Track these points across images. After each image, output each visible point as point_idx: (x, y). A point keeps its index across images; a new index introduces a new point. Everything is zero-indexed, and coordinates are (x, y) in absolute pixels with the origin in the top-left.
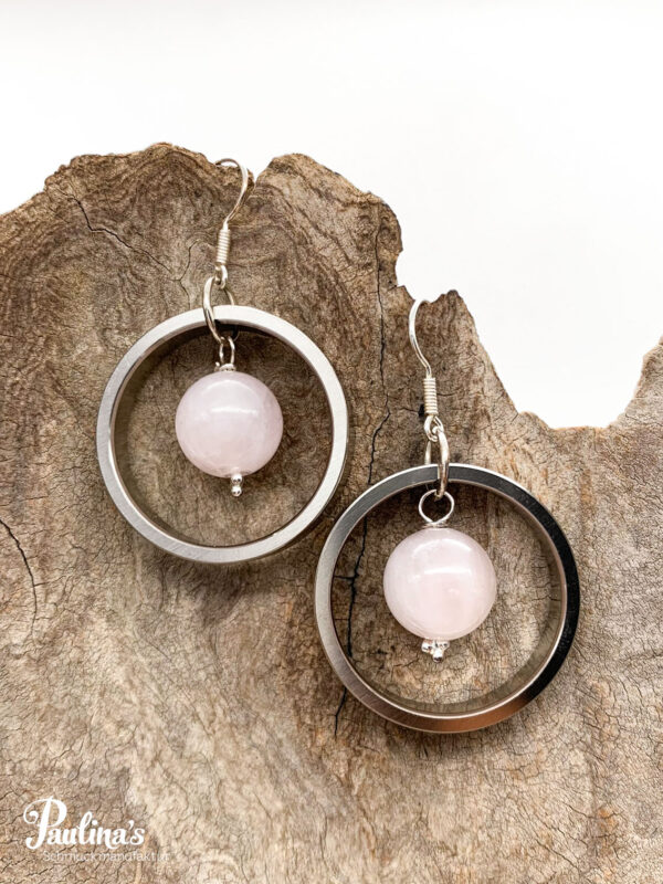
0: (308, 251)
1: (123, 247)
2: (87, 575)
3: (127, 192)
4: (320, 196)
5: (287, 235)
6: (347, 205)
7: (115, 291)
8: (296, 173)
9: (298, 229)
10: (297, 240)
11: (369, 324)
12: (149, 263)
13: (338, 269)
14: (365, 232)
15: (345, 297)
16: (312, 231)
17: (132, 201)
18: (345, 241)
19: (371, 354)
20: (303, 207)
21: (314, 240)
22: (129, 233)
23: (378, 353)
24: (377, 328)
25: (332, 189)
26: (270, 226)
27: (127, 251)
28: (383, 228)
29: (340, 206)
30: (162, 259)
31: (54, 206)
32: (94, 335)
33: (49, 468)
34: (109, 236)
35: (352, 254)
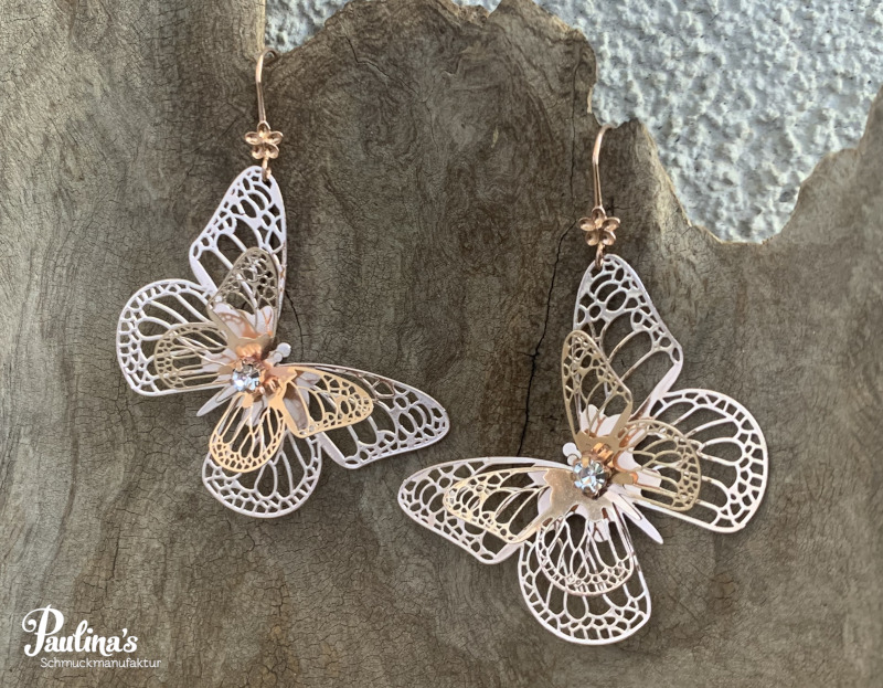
0: (520, 82)
1: (382, 75)
2: (343, 332)
3: (386, 31)
4: (535, 34)
5: (506, 67)
6: (554, 42)
7: (375, 110)
8: (517, 14)
9: (514, 63)
10: (513, 71)
11: (563, 145)
12: (402, 88)
13: (542, 97)
14: (568, 65)
15: (546, 120)
16: (525, 64)
17: (390, 39)
18: (550, 73)
19: (564, 171)
20: (519, 43)
21: (527, 72)
22: (387, 65)
23: (569, 170)
24: (570, 149)
25: (545, 28)
26: (494, 59)
27: (386, 79)
28: (582, 62)
29: (550, 43)
30: (413, 85)
31: (331, 43)
32: (359, 145)
33: (318, 248)
34: (371, 67)
35: (556, 85)
